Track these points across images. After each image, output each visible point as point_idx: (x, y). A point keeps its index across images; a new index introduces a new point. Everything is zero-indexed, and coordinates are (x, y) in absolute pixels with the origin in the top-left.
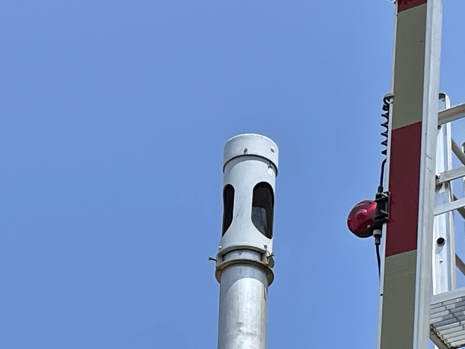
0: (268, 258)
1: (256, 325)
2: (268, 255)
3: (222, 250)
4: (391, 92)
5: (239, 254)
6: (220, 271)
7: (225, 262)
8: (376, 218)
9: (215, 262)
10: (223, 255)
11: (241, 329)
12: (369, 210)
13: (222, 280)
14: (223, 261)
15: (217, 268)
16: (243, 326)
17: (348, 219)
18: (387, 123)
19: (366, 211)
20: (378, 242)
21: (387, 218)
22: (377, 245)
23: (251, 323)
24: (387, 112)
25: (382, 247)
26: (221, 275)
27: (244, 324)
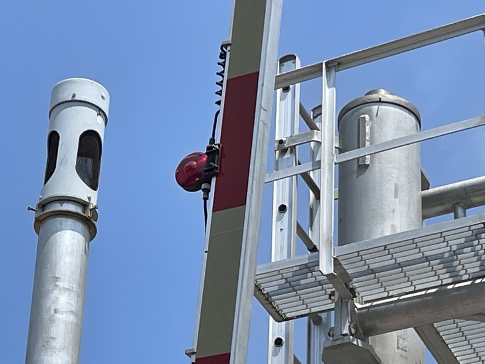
0: (91, 210)
1: (73, 280)
2: (92, 208)
3: (42, 200)
4: (229, 40)
5: (60, 205)
6: (39, 222)
7: (45, 212)
8: (205, 171)
9: (34, 212)
10: (43, 205)
11: (58, 283)
12: (199, 162)
13: (40, 232)
14: (43, 211)
15: (36, 218)
16: (60, 281)
17: (176, 171)
18: (223, 72)
19: (195, 163)
20: (206, 196)
21: (216, 171)
22: (206, 199)
23: (69, 277)
24: (223, 60)
25: (209, 201)
26: (39, 227)
27: (61, 278)
